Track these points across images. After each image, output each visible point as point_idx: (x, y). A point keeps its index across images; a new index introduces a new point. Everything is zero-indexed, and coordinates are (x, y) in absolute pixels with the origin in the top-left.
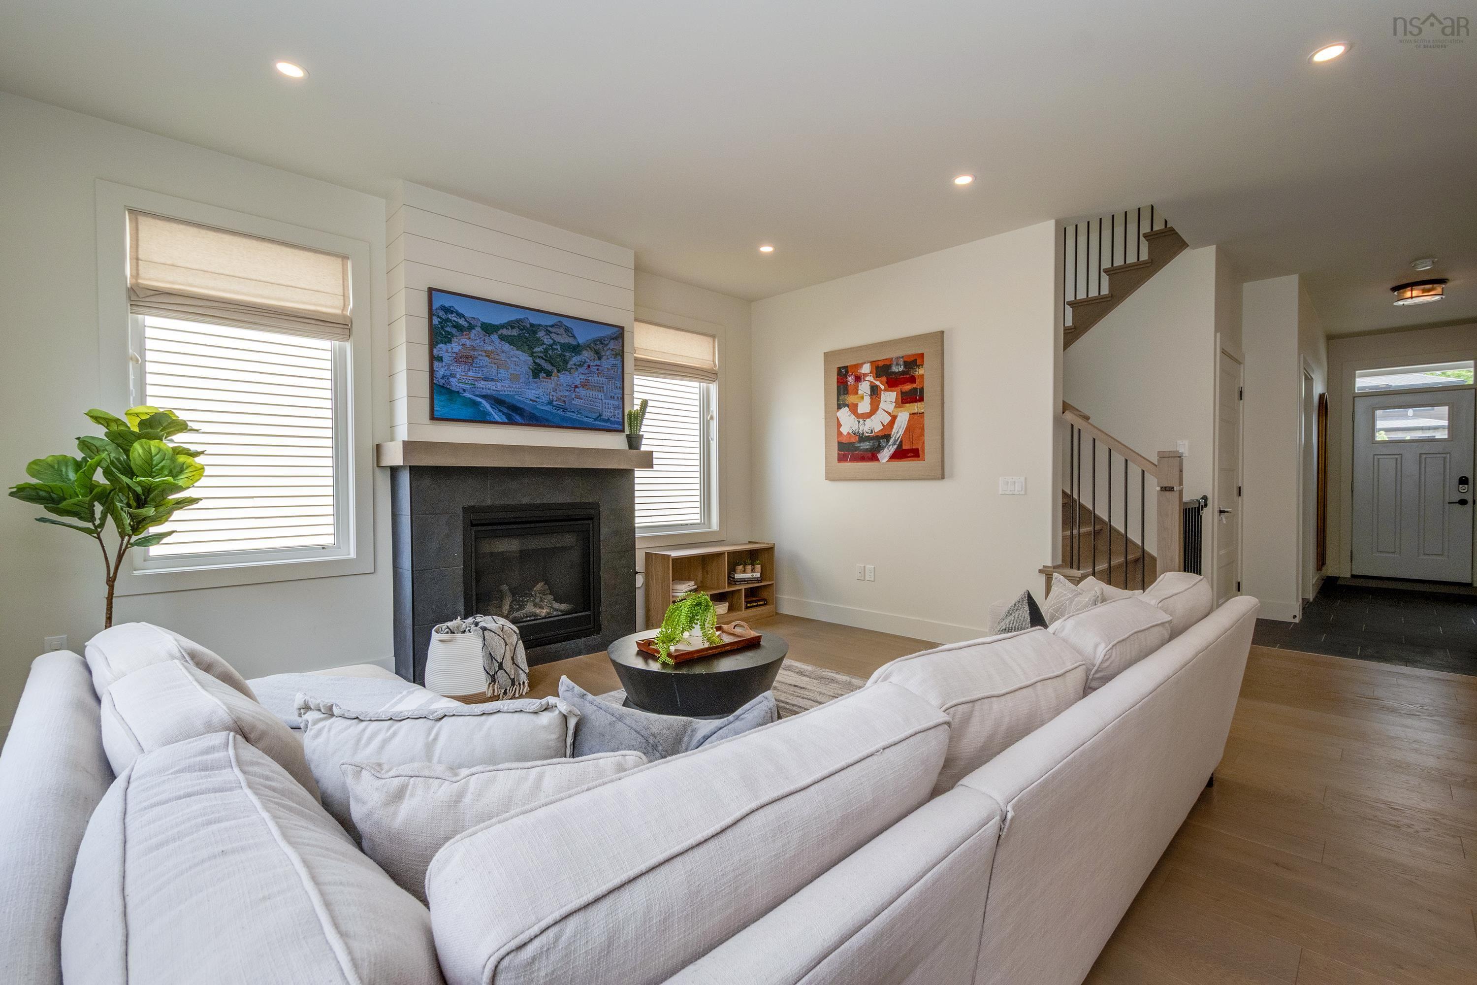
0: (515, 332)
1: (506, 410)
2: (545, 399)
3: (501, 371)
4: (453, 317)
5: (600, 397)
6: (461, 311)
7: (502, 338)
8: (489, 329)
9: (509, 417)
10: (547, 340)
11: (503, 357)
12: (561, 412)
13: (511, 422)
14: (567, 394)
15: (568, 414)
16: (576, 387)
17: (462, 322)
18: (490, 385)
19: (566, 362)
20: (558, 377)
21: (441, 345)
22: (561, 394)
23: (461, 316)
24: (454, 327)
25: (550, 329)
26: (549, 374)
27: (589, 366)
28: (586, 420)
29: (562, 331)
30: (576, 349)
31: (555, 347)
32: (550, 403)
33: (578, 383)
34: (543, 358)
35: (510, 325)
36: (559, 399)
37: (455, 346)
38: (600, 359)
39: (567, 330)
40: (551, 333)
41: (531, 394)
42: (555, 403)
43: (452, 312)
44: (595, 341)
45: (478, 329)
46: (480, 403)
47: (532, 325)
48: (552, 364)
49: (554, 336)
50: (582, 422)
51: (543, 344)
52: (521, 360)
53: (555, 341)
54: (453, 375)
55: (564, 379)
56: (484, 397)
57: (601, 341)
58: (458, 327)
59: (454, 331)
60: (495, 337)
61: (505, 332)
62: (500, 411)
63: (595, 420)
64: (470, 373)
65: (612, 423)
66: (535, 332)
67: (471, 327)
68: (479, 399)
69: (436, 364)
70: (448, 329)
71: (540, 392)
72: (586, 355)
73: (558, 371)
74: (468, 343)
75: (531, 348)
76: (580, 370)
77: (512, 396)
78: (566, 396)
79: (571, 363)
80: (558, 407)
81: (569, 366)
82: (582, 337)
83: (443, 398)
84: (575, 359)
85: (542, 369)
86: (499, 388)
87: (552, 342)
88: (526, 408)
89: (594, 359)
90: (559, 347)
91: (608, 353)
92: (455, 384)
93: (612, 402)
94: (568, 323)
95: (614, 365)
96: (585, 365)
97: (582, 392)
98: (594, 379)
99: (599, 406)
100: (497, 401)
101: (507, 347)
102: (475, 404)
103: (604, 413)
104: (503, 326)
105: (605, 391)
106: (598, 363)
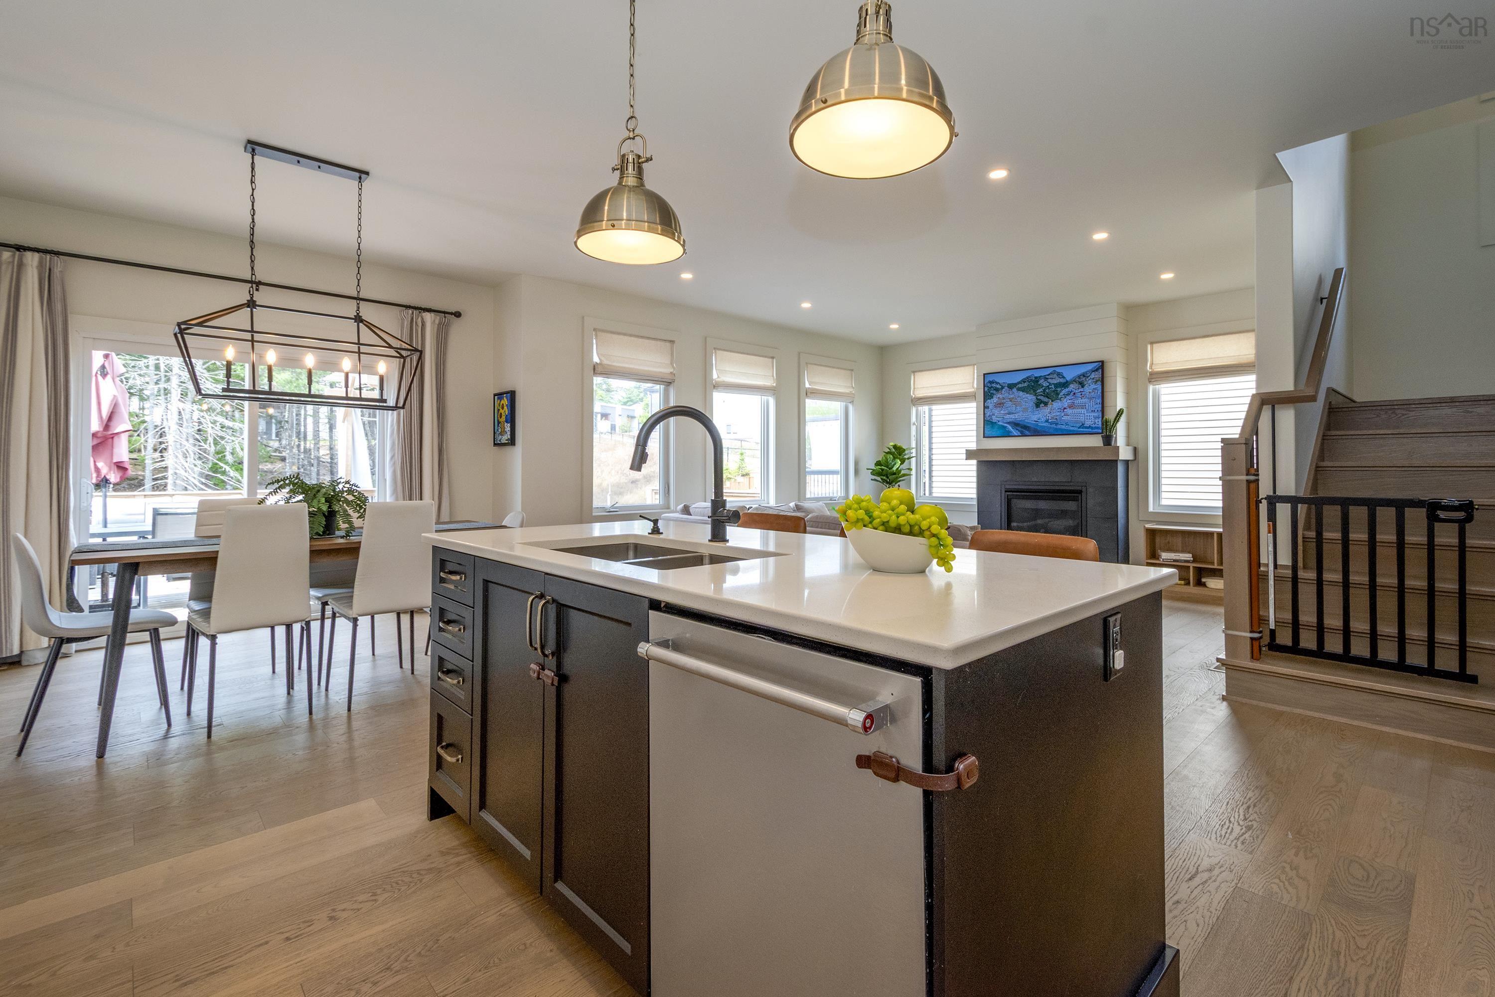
0: (1026, 384)
1: (1020, 429)
2: (1043, 419)
3: (1018, 407)
4: (994, 385)
5: (1083, 412)
6: (997, 381)
7: (1019, 389)
8: (1011, 386)
9: (1022, 432)
10: (1045, 384)
11: (1019, 399)
12: (1054, 426)
13: (1023, 435)
14: (1058, 414)
15: (1059, 427)
16: (1065, 408)
17: (998, 386)
18: (1012, 416)
19: (1058, 394)
20: (1052, 404)
21: (989, 401)
22: (1054, 414)
23: (997, 383)
24: (994, 390)
25: (1047, 377)
26: (1046, 404)
27: (1074, 394)
28: (1072, 428)
29: (1055, 375)
30: (1065, 385)
31: (1050, 387)
32: (1047, 421)
33: (1066, 406)
34: (1042, 395)
35: (1023, 381)
36: (1052, 418)
37: (995, 400)
38: (1083, 387)
39: (1059, 374)
40: (1047, 379)
41: (1035, 418)
42: (1050, 421)
43: (994, 383)
44: (1079, 377)
45: (1006, 388)
46: (1006, 427)
47: (1036, 378)
48: (1048, 398)
49: (1049, 380)
50: (1070, 431)
51: (1043, 387)
52: (1029, 399)
53: (1050, 383)
54: (993, 415)
55: (1056, 405)
56: (1008, 423)
57: (1084, 375)
58: (997, 390)
59: (994, 392)
60: (1015, 390)
61: (1020, 386)
62: (1017, 429)
63: (1079, 428)
64: (1002, 412)
65: (1092, 428)
66: (1038, 381)
67: (1003, 388)
68: (1006, 425)
69: (986, 410)
70: (992, 392)
71: (1040, 416)
72: (1072, 387)
73: (1052, 401)
74: (1001, 396)
75: (1035, 391)
76: (1067, 397)
77: (1024, 421)
78: (1057, 416)
79: (1061, 394)
80: (1051, 423)
81: (1060, 396)
82: (1069, 375)
83: (989, 427)
84: (1065, 391)
85: (1042, 402)
86: (1016, 417)
87: (1048, 384)
88: (1032, 426)
89: (1079, 388)
90: (1053, 386)
91: (1090, 381)
92: (994, 419)
93: (1093, 414)
94: (1058, 370)
95: (1095, 389)
96: (1072, 393)
97: (1069, 411)
98: (1079, 401)
99: (1082, 419)
100: (1015, 424)
101: (1021, 393)
102: (1005, 427)
103: (1086, 423)
104: (1019, 383)
105: (1087, 407)
106: (1082, 390)
